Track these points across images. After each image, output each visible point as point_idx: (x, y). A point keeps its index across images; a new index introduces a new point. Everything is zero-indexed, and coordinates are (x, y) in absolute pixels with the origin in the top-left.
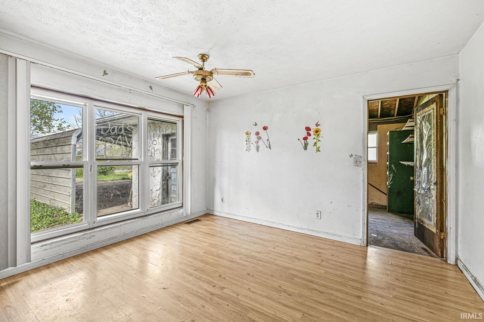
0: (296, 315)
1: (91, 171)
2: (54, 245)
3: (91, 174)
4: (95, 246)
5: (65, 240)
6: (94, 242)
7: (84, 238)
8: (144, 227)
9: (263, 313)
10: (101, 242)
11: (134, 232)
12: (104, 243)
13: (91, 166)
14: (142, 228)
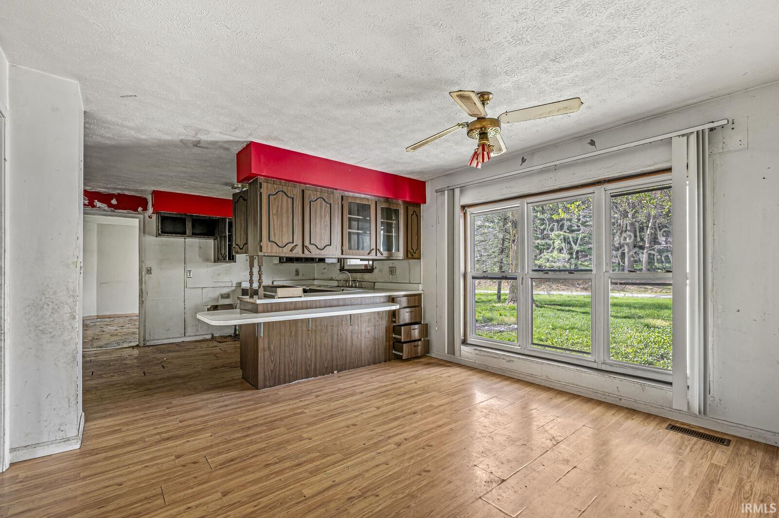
0: (310, 489)
1: (522, 284)
2: (483, 353)
3: (523, 288)
4: (513, 374)
5: (488, 352)
6: (513, 369)
7: (504, 359)
8: (579, 384)
9: (334, 464)
10: (519, 372)
11: (561, 383)
12: (521, 376)
13: (523, 278)
14: (576, 383)
